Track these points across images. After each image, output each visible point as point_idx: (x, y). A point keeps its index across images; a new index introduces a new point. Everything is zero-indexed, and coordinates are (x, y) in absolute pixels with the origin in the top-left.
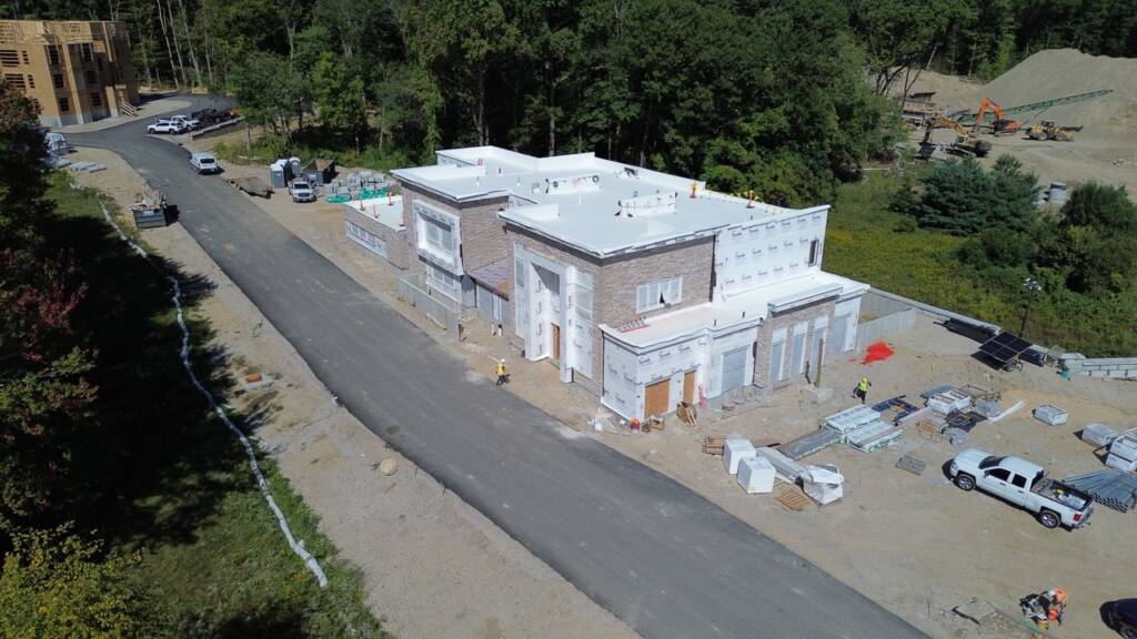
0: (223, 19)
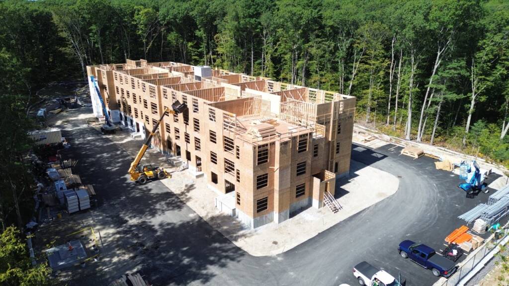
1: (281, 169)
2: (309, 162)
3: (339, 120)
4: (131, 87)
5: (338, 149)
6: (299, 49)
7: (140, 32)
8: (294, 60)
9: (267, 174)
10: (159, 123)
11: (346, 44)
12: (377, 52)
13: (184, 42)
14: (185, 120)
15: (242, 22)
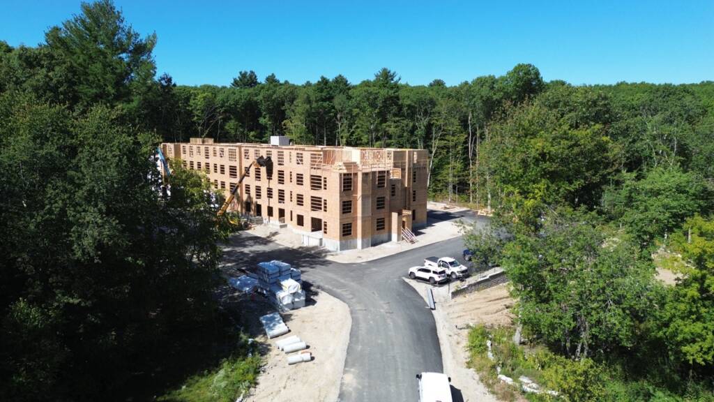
0: (519, 156)
1: (364, 197)
2: (388, 198)
3: (414, 169)
4: (204, 157)
5: (414, 197)
6: (376, 130)
7: (196, 118)
8: (372, 141)
9: (351, 201)
10: (238, 187)
11: (425, 122)
12: (454, 128)
13: (245, 132)
14: (268, 176)
15: (314, 105)
